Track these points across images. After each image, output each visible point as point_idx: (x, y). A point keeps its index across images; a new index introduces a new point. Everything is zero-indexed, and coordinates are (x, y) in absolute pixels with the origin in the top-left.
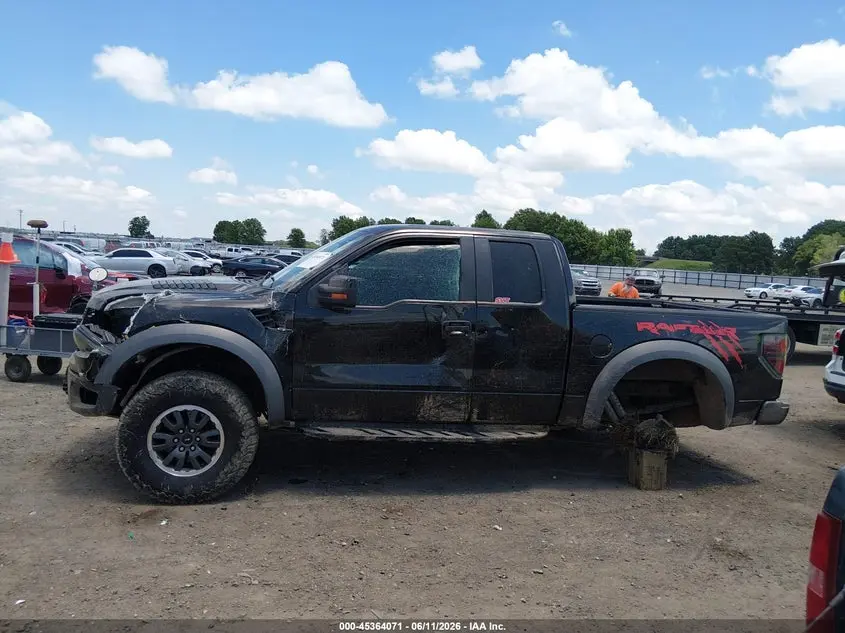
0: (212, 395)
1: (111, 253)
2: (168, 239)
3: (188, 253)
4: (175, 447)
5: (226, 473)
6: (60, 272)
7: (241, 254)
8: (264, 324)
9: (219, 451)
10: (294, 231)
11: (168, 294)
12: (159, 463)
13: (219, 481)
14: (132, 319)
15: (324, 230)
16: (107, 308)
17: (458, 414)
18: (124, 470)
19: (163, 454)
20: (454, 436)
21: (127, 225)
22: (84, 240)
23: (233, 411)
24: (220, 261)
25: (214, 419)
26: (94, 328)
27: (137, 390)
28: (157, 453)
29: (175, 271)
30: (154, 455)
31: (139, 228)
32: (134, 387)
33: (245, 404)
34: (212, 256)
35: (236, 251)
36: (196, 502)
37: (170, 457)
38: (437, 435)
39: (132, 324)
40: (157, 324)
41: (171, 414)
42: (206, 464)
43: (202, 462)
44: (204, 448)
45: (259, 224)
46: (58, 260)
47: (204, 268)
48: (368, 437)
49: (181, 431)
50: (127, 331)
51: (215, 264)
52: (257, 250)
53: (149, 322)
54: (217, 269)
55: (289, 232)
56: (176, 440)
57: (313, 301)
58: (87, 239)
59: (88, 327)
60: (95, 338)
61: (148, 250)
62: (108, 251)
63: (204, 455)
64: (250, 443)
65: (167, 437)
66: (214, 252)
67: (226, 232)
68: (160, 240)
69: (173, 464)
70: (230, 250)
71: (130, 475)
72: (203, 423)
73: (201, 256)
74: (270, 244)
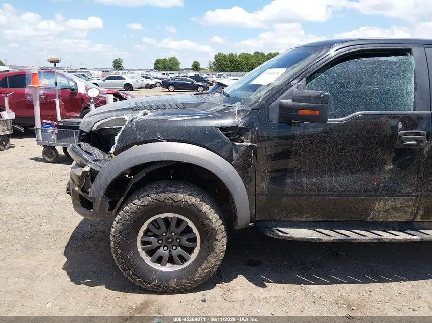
0: (190, 205)
1: (105, 78)
2: (132, 70)
3: (143, 77)
4: (160, 247)
5: (203, 270)
6: (73, 91)
7: (170, 76)
8: (232, 140)
9: (197, 251)
10: (195, 62)
11: (145, 114)
12: (148, 260)
13: (197, 275)
14: (116, 138)
15: (210, 61)
16: (94, 128)
17: (404, 216)
18: (119, 267)
19: (150, 253)
20: (402, 236)
21: (112, 63)
22: (91, 72)
23: (208, 219)
24: (160, 81)
25: (191, 224)
26: (85, 146)
27: (125, 203)
28: (146, 251)
29: (138, 86)
30: (143, 254)
31: (117, 65)
32: (122, 199)
33: (217, 212)
34: (155, 78)
35: (166, 74)
36: (179, 292)
37: (156, 255)
38: (387, 236)
39: (116, 143)
40: (139, 144)
41: (155, 221)
42: (186, 261)
43: (183, 259)
44: (184, 248)
45: (177, 59)
46: (72, 84)
47: (152, 85)
48: (325, 238)
49: (164, 234)
50: (112, 150)
51: (157, 82)
52: (176, 74)
53: (131, 142)
54: (158, 85)
55: (192, 63)
56: (160, 242)
57: (274, 117)
58: (93, 71)
59: (79, 146)
60: (86, 156)
61: (123, 76)
62: (103, 77)
63: (184, 254)
64: (221, 243)
65: (152, 239)
66: (155, 76)
67: (161, 65)
68: (128, 70)
69: (159, 260)
70: (163, 74)
71: (125, 270)
72: (182, 227)
73: (150, 78)
74: (182, 70)
